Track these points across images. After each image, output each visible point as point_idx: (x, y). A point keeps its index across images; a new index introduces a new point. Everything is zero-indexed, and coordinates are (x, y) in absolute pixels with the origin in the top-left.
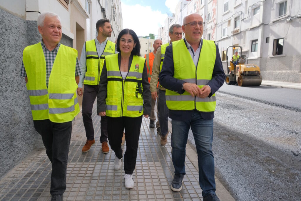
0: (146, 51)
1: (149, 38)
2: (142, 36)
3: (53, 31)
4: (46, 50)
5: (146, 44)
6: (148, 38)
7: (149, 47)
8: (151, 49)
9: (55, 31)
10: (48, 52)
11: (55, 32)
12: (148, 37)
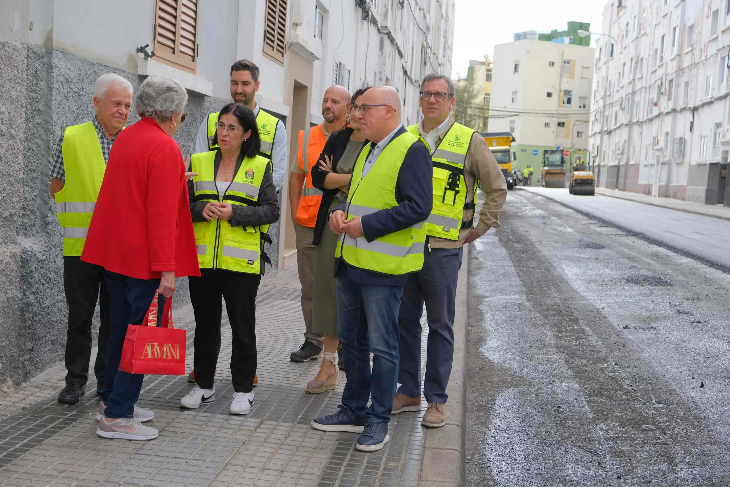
0: (549, 95)
1: (567, 40)
2: (533, 33)
3: (117, 111)
4: (102, 138)
5: (552, 64)
6: (563, 42)
7: (561, 77)
8: (569, 89)
9: (120, 111)
10: (106, 141)
11: (119, 113)
12: (562, 34)
